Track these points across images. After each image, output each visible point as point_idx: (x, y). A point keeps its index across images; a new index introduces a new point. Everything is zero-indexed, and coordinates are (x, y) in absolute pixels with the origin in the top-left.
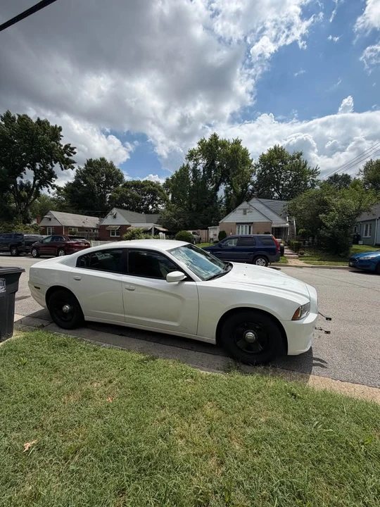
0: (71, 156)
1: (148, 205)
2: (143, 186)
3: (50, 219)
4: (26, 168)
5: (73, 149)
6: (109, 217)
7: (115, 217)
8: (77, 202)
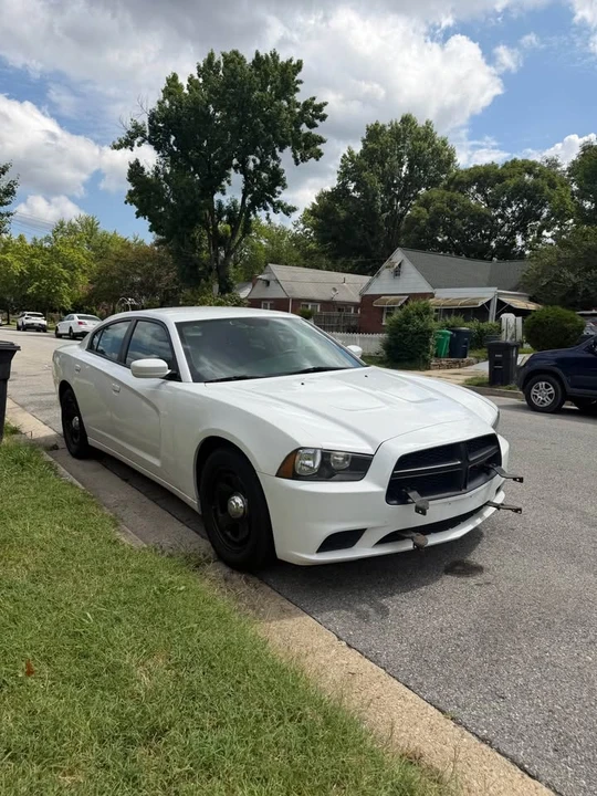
0: (316, 126)
1: (511, 235)
2: (500, 178)
3: (268, 283)
4: (232, 171)
5: (320, 107)
6: (385, 273)
7: (397, 273)
8: (334, 239)
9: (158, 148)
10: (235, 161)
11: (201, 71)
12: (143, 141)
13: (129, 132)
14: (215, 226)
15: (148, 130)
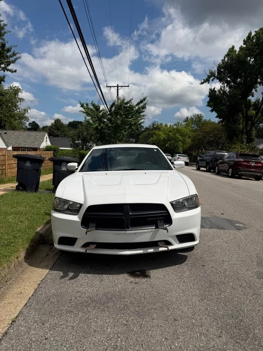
9: (220, 81)
10: (259, 80)
11: (245, 42)
12: (214, 79)
13: (208, 76)
14: (247, 112)
15: (216, 73)
